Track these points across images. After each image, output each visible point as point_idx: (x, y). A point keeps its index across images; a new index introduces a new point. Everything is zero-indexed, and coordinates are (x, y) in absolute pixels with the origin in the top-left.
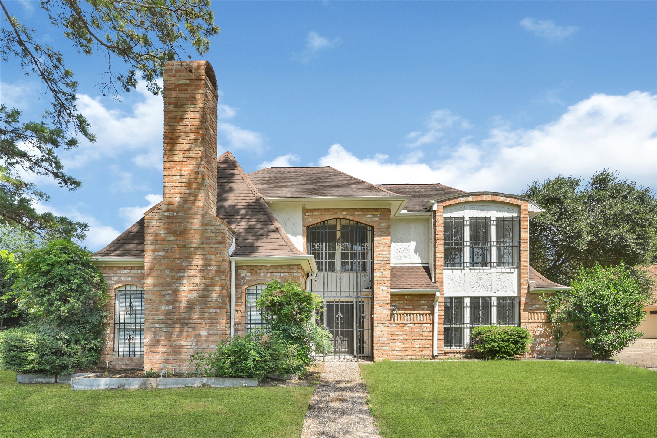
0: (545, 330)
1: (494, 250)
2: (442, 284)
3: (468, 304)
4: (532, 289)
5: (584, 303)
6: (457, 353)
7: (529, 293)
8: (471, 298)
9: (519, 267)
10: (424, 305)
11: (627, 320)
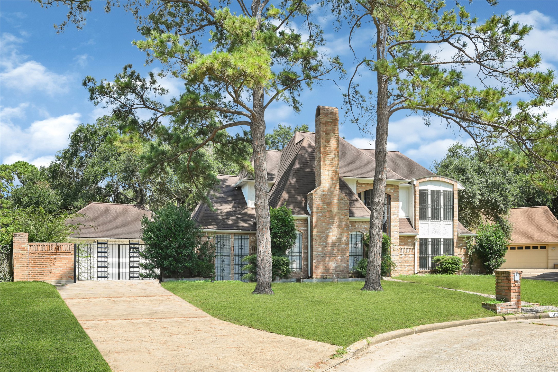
0: (465, 259)
1: (442, 210)
2: (418, 230)
3: (430, 243)
4: (460, 235)
5: (484, 244)
6: (425, 272)
7: (458, 237)
8: (431, 239)
9: (453, 221)
10: (409, 242)
11: (500, 253)
